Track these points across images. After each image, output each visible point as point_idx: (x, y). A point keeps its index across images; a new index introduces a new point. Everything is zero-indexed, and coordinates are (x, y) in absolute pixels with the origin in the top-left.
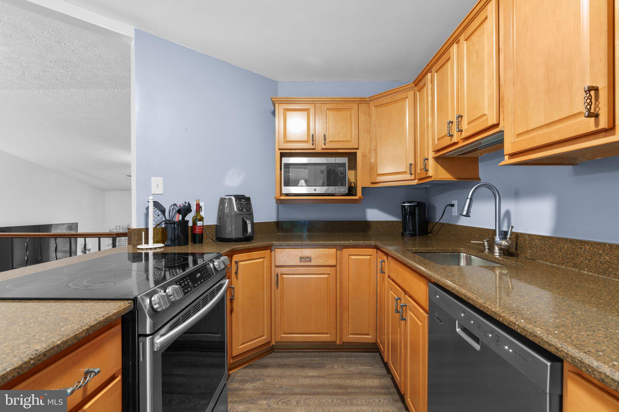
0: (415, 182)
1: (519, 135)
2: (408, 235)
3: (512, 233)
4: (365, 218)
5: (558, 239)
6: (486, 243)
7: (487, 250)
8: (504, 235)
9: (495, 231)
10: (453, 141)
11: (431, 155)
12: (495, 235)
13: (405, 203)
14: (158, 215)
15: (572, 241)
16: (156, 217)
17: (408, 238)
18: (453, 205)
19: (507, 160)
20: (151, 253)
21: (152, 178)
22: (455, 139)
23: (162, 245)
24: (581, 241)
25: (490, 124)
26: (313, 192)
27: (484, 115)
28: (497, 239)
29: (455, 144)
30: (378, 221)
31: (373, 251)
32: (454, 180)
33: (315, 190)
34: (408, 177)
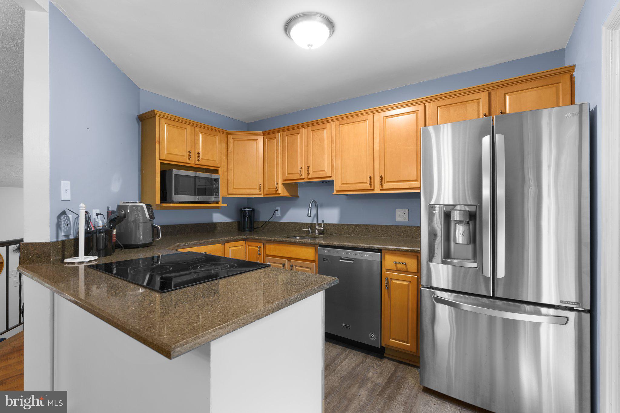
0: (262, 196)
1: (342, 184)
2: (248, 231)
3: (324, 224)
4: (212, 221)
5: (343, 224)
6: (310, 230)
7: (310, 233)
8: (320, 225)
9: (316, 223)
10: (301, 178)
11: (280, 182)
12: (316, 225)
13: (246, 209)
14: (67, 225)
15: (348, 225)
16: (66, 227)
17: (248, 233)
18: (277, 210)
19: (335, 193)
20: (82, 267)
21: (62, 182)
22: (302, 177)
23: (96, 258)
24: (351, 224)
25: (328, 175)
26: (197, 200)
27: (324, 171)
28: (317, 227)
29: (303, 179)
30: (222, 222)
31: (243, 243)
32: (290, 196)
33: (198, 198)
34: (257, 191)
